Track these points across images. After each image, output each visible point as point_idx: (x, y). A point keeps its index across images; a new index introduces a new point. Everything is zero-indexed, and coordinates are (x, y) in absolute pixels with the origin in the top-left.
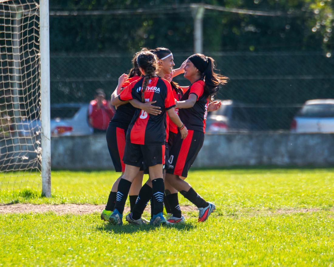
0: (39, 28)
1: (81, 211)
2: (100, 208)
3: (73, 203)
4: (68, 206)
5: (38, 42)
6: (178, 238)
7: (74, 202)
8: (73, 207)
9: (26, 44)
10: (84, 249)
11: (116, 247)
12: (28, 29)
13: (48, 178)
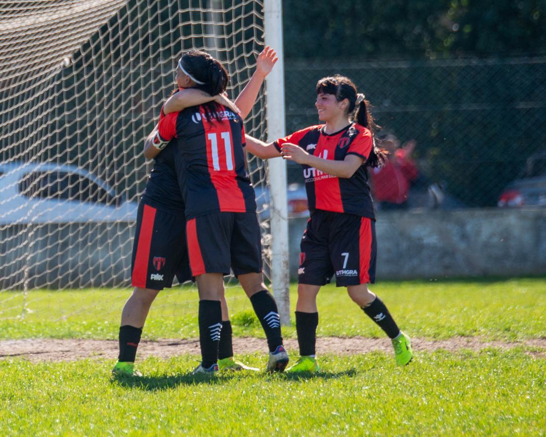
0: (262, 14)
1: (347, 349)
2: (383, 343)
3: (332, 336)
4: (324, 340)
5: (263, 40)
6: (532, 394)
7: (334, 335)
8: (333, 343)
9: (239, 43)
10: (361, 413)
11: (419, 409)
12: (242, 16)
13: (284, 291)
